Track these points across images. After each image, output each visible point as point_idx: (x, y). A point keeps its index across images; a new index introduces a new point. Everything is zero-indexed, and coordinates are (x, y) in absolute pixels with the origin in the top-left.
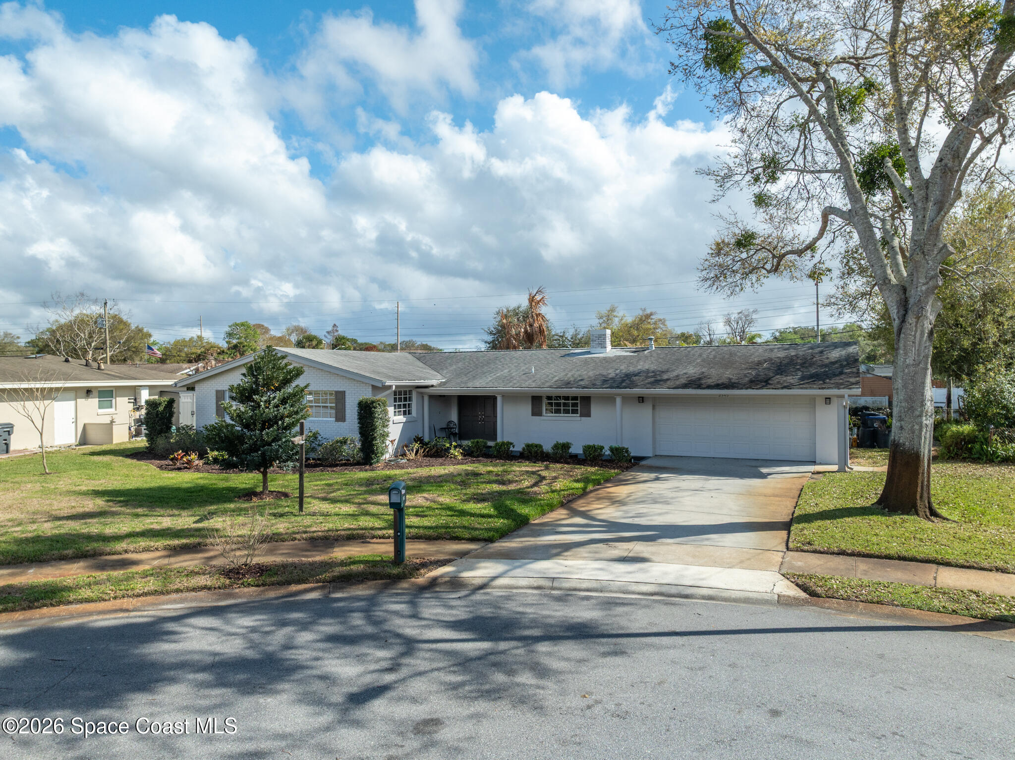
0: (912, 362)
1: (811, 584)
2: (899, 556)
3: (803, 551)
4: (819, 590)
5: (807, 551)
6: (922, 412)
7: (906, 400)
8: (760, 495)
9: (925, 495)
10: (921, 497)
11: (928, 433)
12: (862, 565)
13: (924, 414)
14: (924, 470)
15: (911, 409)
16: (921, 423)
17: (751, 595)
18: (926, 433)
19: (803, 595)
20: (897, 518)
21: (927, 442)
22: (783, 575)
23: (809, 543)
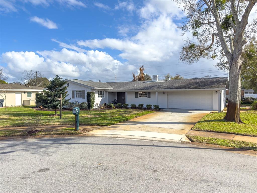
0: (234, 76)
1: (192, 138)
2: (224, 132)
3: (196, 130)
4: (194, 140)
5: (197, 130)
6: (237, 91)
7: (232, 88)
8: (192, 117)
9: (238, 116)
10: (237, 117)
11: (239, 98)
12: (212, 134)
13: (238, 92)
14: (238, 108)
15: (234, 90)
16: (237, 94)
17: (173, 141)
18: (238, 97)
19: (189, 141)
20: (229, 123)
21: (239, 100)
22: (186, 136)
23: (198, 128)
